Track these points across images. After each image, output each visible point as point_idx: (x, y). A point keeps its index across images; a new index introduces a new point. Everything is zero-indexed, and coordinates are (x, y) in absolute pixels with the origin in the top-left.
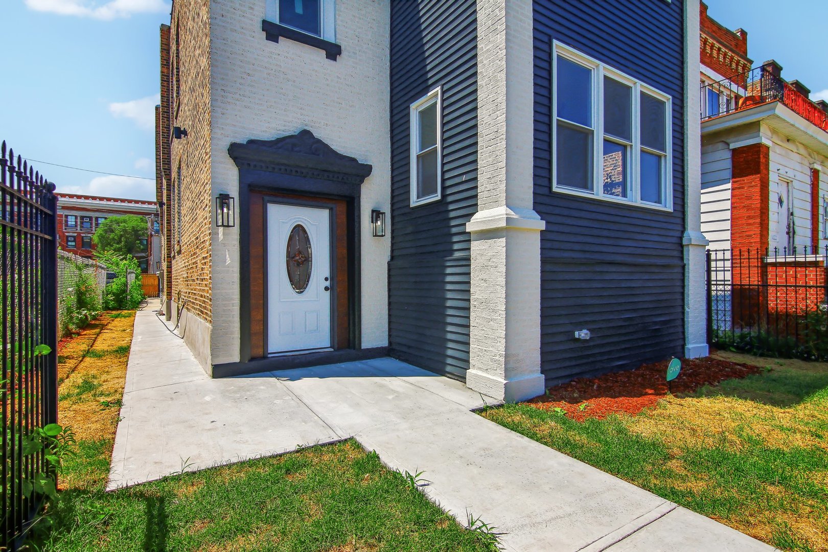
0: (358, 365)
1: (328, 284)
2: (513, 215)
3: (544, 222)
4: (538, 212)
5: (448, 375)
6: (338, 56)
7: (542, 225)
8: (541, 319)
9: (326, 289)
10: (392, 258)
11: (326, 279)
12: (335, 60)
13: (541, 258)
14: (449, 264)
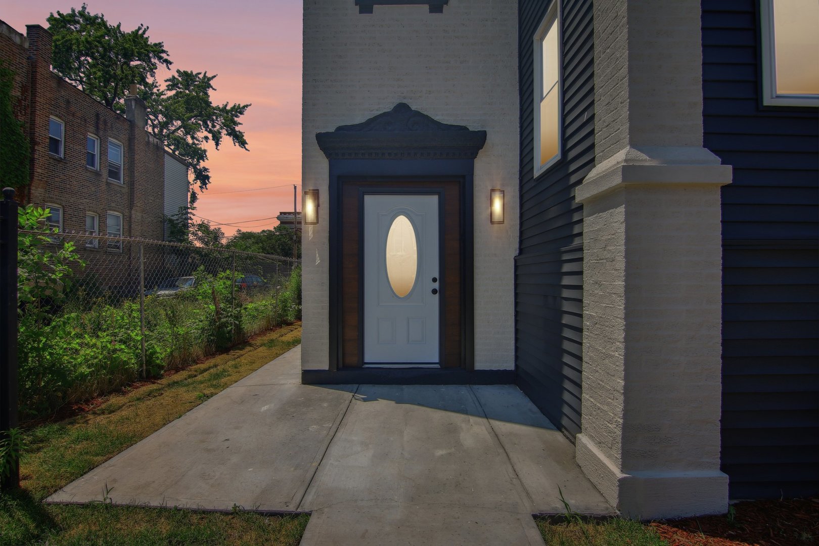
0: (463, 391)
1: (436, 285)
2: (645, 160)
3: (729, 168)
4: (716, 152)
5: (565, 432)
6: (445, 6)
7: (726, 174)
8: (723, 363)
9: (434, 292)
10: (521, 251)
11: (434, 280)
12: (441, 11)
13: (723, 240)
14: (566, 257)
